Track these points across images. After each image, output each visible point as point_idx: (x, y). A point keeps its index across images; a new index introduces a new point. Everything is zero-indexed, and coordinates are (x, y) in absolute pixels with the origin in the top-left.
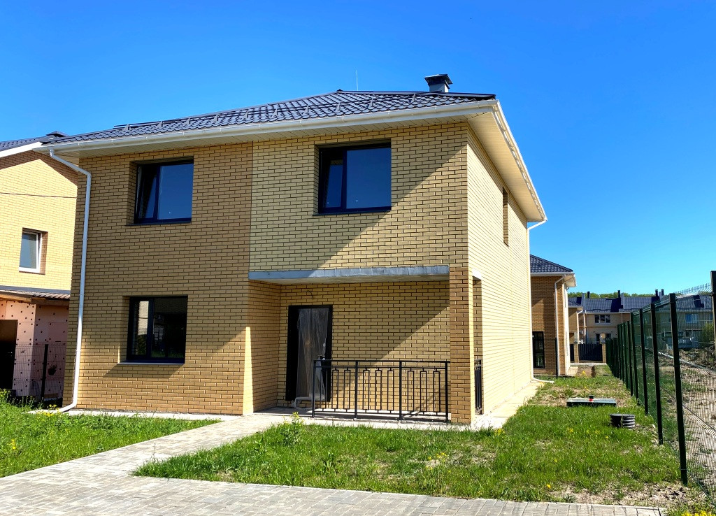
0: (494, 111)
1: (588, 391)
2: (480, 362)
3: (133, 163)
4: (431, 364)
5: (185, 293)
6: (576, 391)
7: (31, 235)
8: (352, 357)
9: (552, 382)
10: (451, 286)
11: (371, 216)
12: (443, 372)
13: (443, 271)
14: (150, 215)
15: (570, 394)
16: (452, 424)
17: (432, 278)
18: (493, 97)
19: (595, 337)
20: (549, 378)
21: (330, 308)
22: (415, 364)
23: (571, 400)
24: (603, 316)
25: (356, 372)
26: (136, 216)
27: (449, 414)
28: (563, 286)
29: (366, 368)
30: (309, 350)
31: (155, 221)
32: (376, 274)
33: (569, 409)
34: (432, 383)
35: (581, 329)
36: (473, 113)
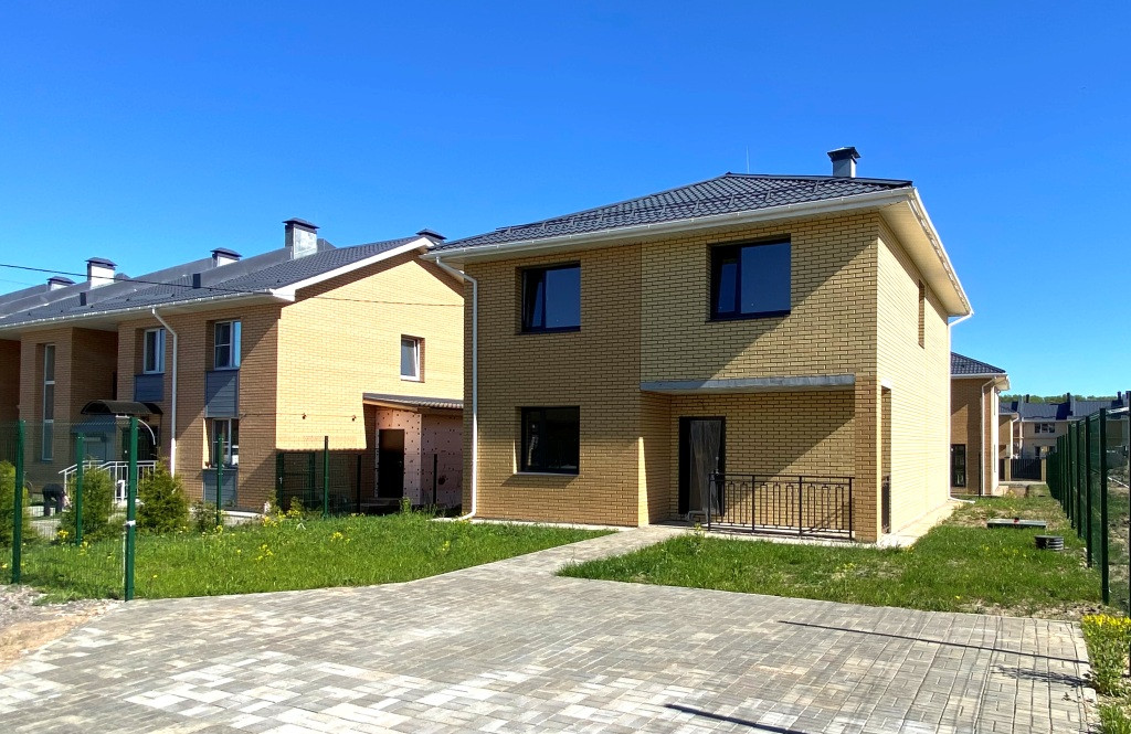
0: (910, 199)
1: (1015, 513)
2: (888, 478)
3: (517, 268)
4: (832, 480)
5: (577, 404)
6: (999, 512)
7: (409, 342)
8: (747, 471)
9: (973, 502)
10: (857, 397)
11: (767, 321)
12: (847, 488)
13: (849, 381)
14: (537, 323)
15: (993, 515)
16: (856, 541)
17: (835, 388)
18: (909, 183)
19: (1034, 451)
20: (970, 498)
21: (723, 419)
22: (815, 479)
23: (992, 521)
24: (1045, 425)
25: (753, 488)
26: (524, 323)
27: (853, 533)
28: (993, 390)
29: (763, 483)
30: (701, 462)
31: (543, 329)
32: (773, 384)
33: (990, 531)
34: (833, 501)
35: (1016, 440)
36: (886, 203)
